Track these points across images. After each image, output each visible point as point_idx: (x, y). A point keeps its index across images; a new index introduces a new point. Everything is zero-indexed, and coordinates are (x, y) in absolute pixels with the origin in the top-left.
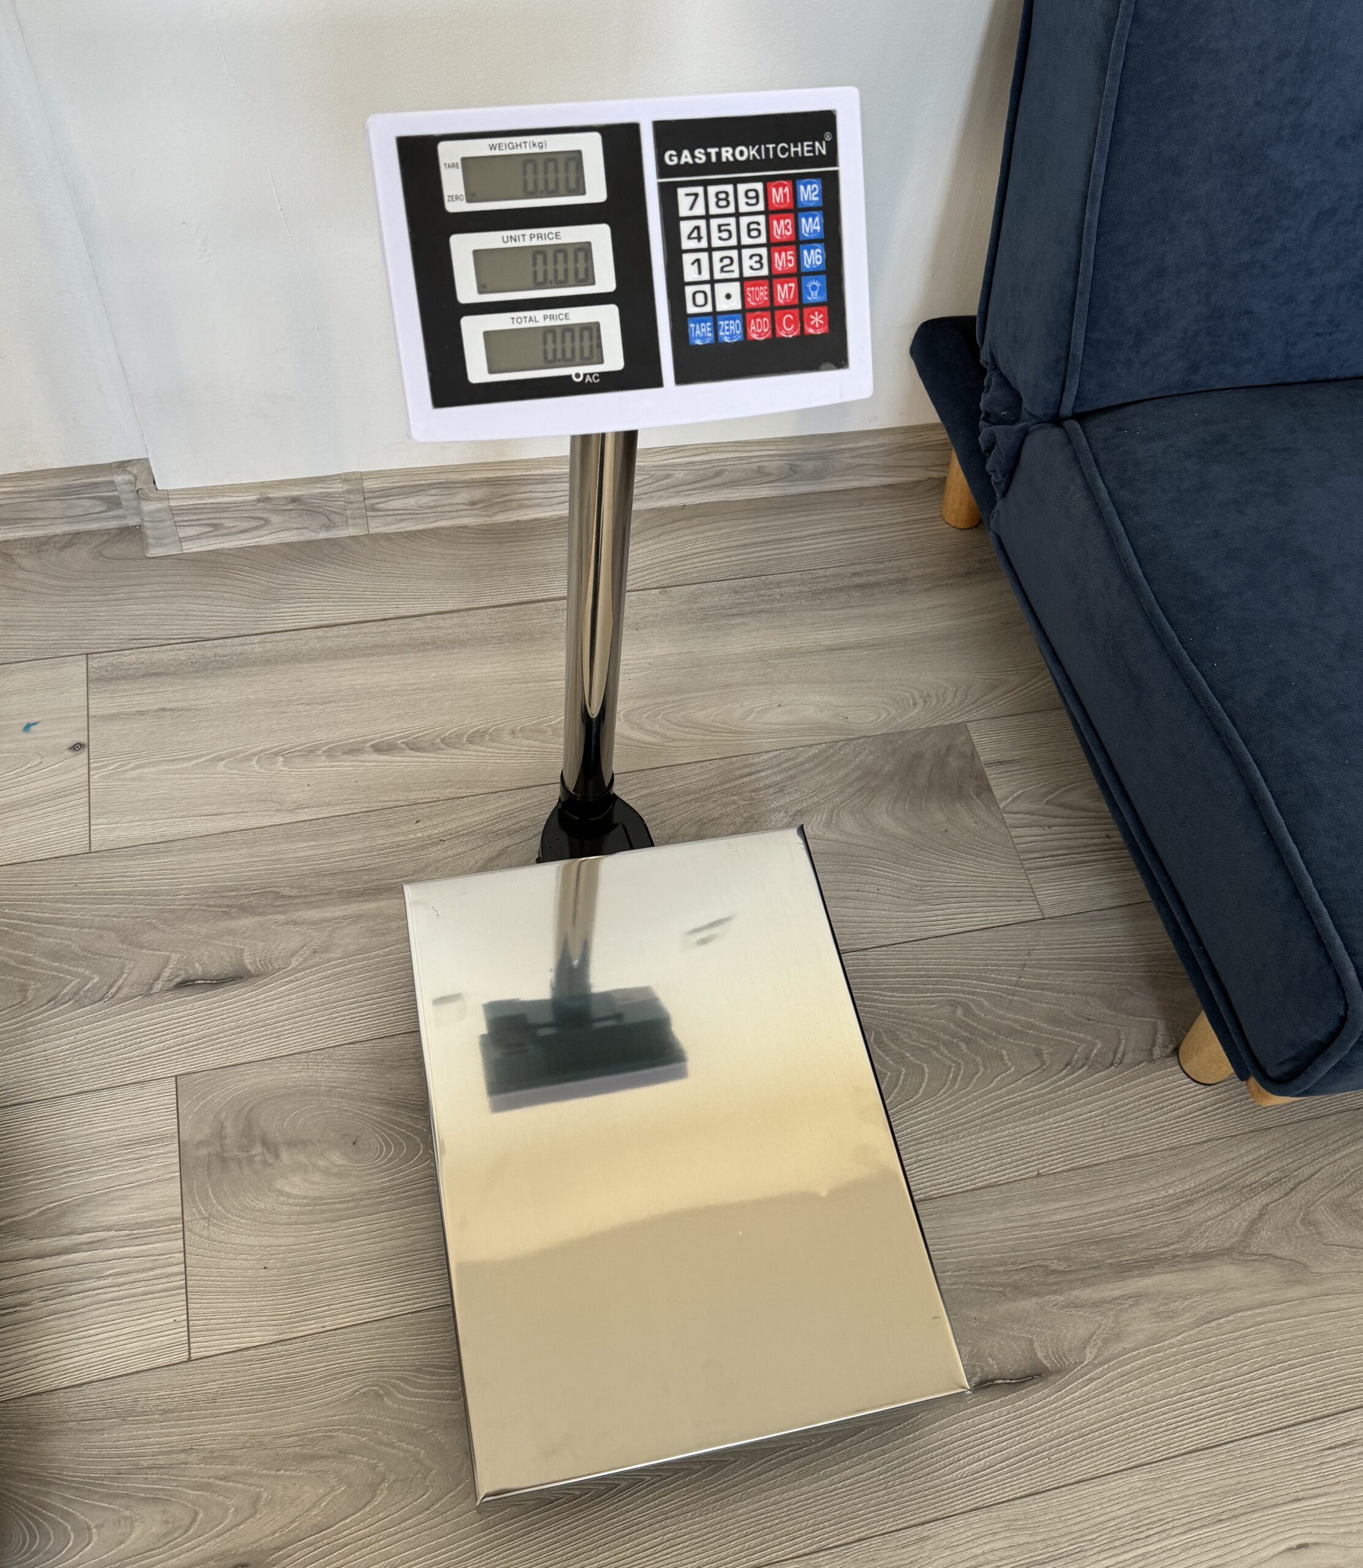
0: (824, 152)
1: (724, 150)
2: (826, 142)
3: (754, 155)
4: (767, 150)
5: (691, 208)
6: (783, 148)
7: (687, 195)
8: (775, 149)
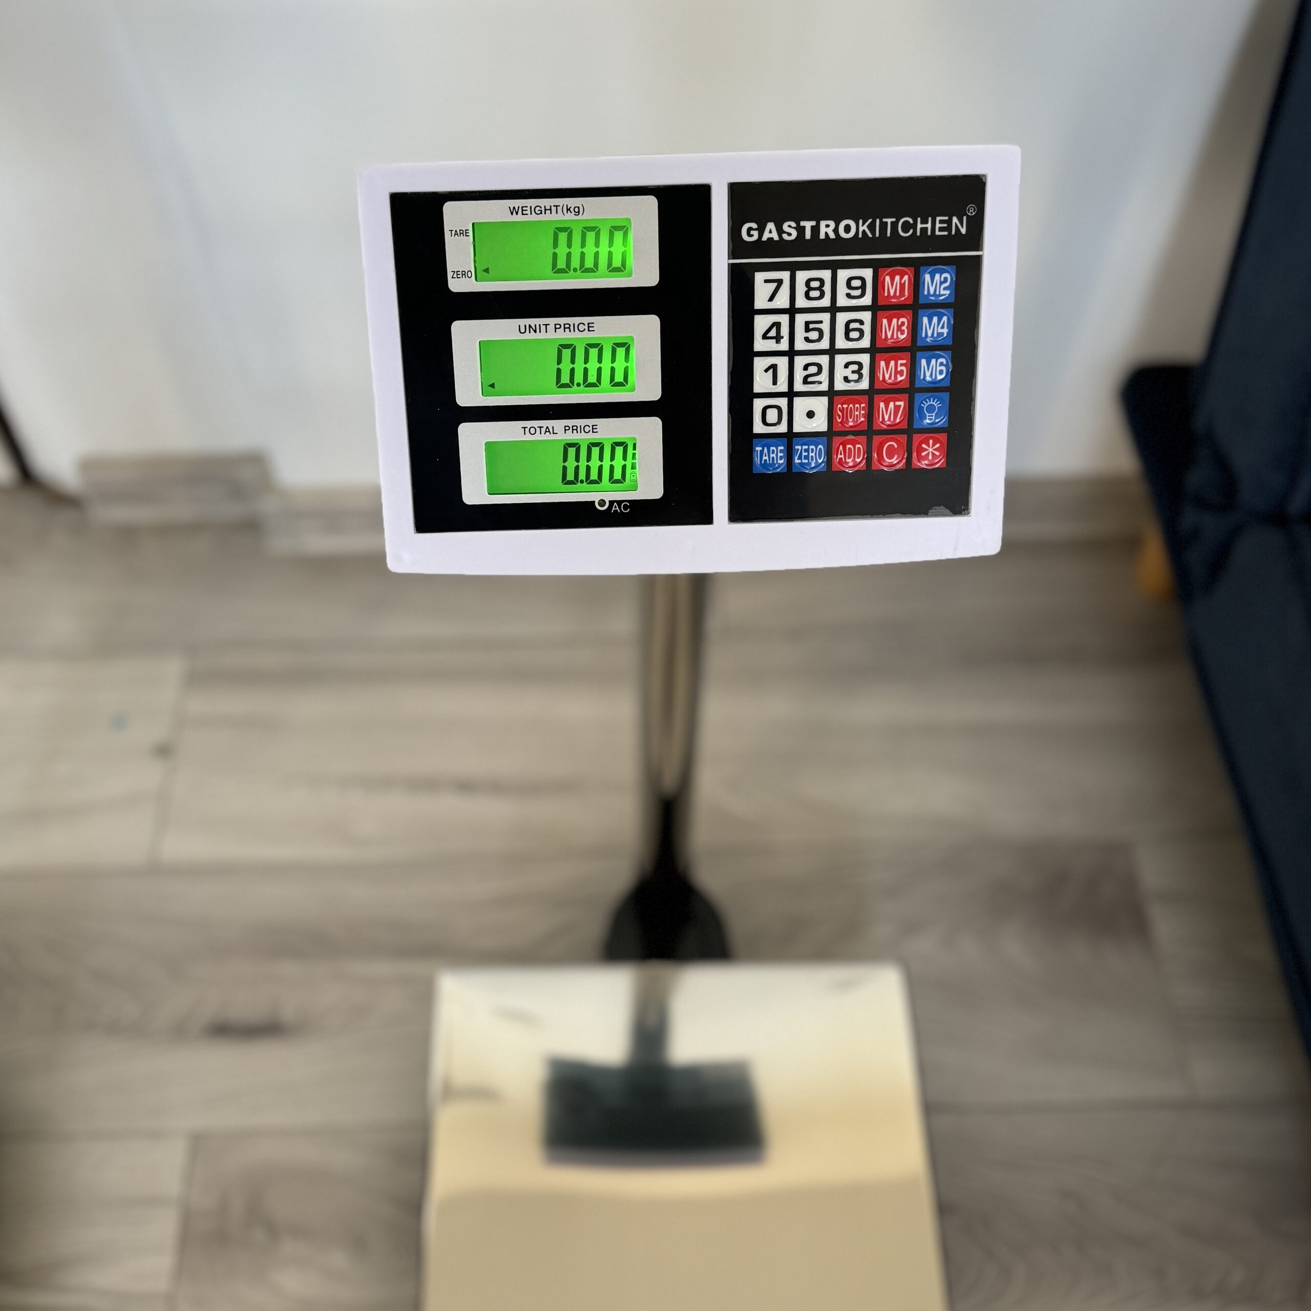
0: (963, 231)
1: (823, 224)
2: (968, 217)
3: (864, 231)
4: (883, 226)
5: (771, 299)
6: (906, 222)
7: (766, 281)
8: (894, 225)
